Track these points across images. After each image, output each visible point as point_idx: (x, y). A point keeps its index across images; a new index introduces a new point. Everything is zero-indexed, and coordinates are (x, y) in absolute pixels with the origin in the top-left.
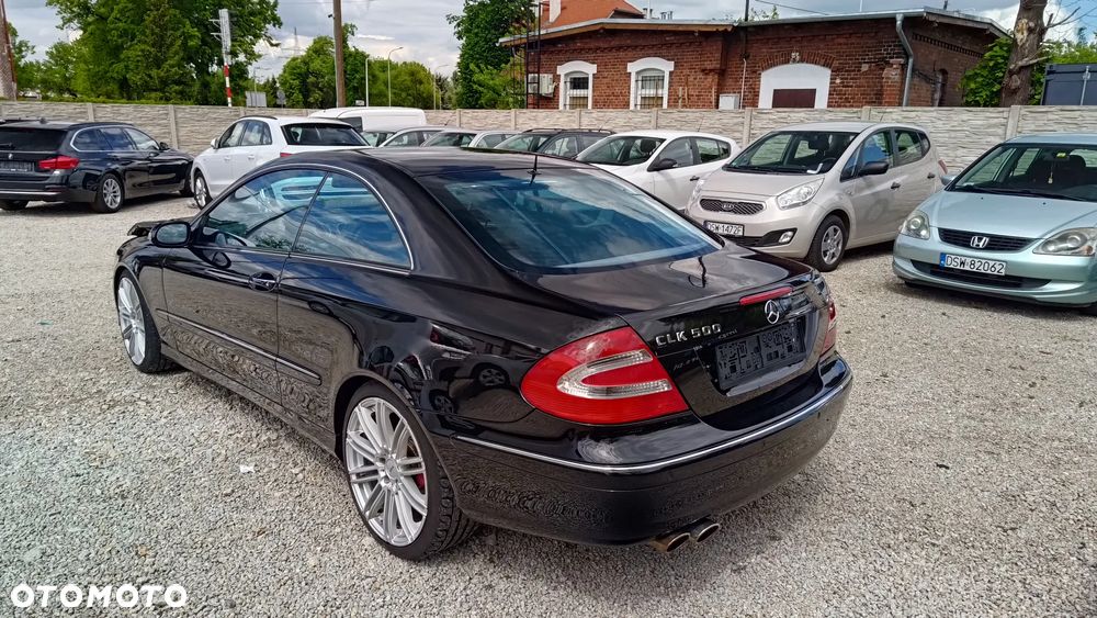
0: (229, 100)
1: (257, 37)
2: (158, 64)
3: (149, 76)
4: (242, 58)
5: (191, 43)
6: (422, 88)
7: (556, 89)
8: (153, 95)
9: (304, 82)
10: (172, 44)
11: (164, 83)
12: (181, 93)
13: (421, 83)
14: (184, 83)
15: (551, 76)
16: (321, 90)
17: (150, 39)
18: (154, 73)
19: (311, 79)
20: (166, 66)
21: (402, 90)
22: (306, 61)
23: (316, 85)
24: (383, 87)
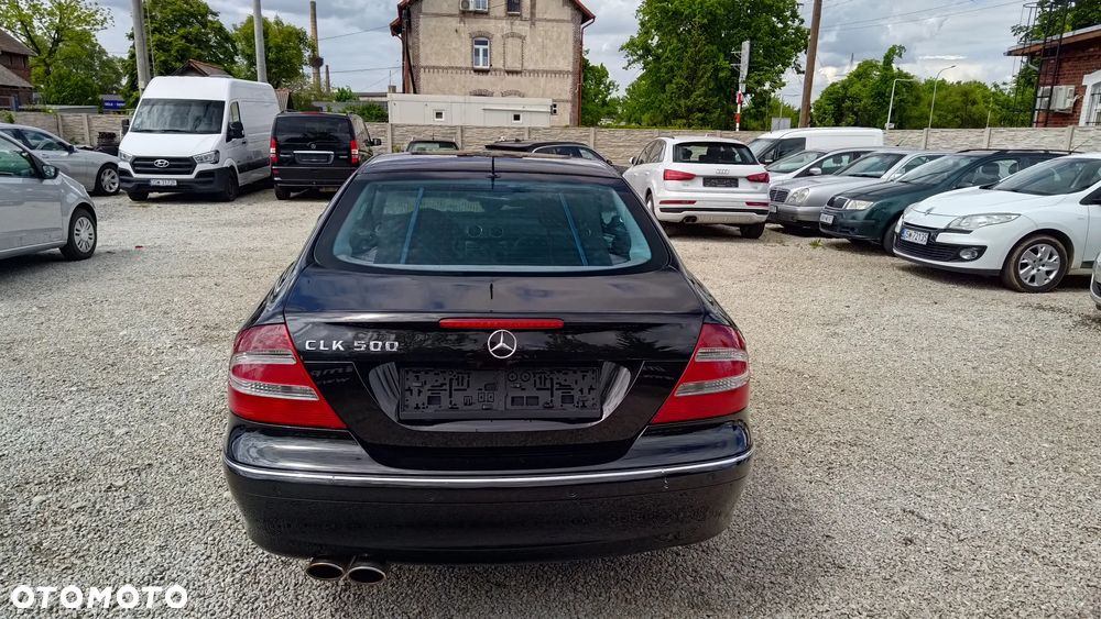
0: (738, 125)
1: (786, 65)
2: (687, 93)
3: (680, 106)
4: (767, 86)
5: (721, 75)
6: (974, 109)
7: (1077, 104)
8: (679, 122)
9: (839, 107)
10: (702, 76)
11: (690, 110)
12: (702, 119)
13: (974, 103)
14: (707, 111)
15: (1072, 88)
16: (856, 114)
17: (685, 74)
18: (682, 102)
19: (848, 103)
20: (694, 96)
21: (950, 112)
22: (845, 86)
23: (850, 109)
24: (925, 109)
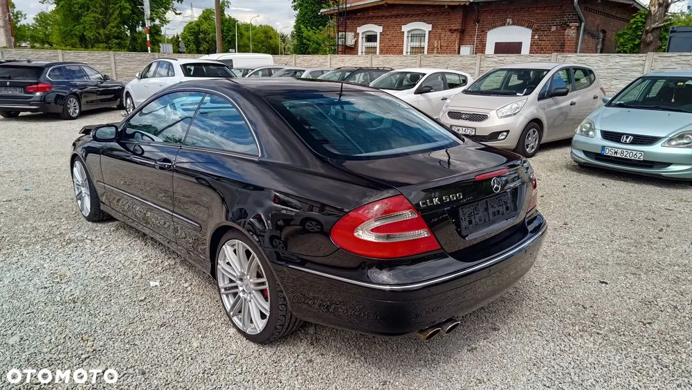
0: (149, 48)
1: (167, 9)
2: (104, 25)
3: (99, 33)
4: (157, 22)
5: (124, 12)
6: (271, 41)
7: (356, 42)
8: (101, 45)
9: (196, 37)
10: (113, 13)
11: (108, 38)
12: (119, 44)
13: (271, 38)
14: (121, 38)
15: (353, 34)
16: (207, 42)
17: (99, 10)
18: (101, 31)
19: (201, 36)
20: (109, 27)
21: (259, 43)
22: (198, 24)
23: (204, 39)
24: (247, 41)
